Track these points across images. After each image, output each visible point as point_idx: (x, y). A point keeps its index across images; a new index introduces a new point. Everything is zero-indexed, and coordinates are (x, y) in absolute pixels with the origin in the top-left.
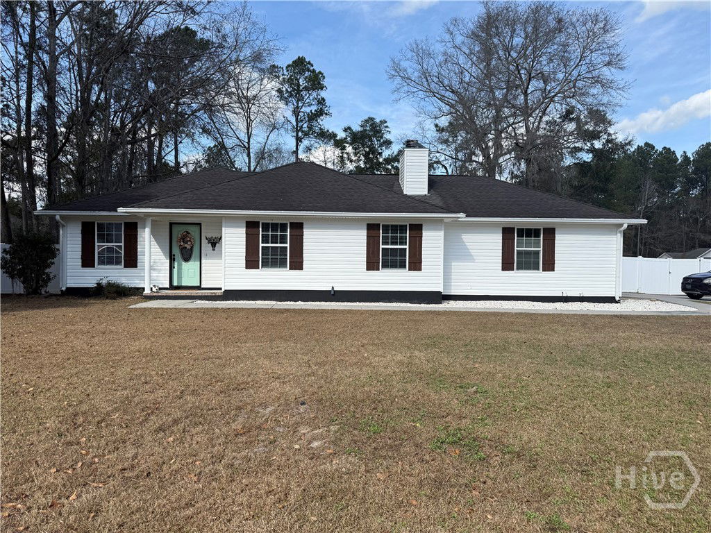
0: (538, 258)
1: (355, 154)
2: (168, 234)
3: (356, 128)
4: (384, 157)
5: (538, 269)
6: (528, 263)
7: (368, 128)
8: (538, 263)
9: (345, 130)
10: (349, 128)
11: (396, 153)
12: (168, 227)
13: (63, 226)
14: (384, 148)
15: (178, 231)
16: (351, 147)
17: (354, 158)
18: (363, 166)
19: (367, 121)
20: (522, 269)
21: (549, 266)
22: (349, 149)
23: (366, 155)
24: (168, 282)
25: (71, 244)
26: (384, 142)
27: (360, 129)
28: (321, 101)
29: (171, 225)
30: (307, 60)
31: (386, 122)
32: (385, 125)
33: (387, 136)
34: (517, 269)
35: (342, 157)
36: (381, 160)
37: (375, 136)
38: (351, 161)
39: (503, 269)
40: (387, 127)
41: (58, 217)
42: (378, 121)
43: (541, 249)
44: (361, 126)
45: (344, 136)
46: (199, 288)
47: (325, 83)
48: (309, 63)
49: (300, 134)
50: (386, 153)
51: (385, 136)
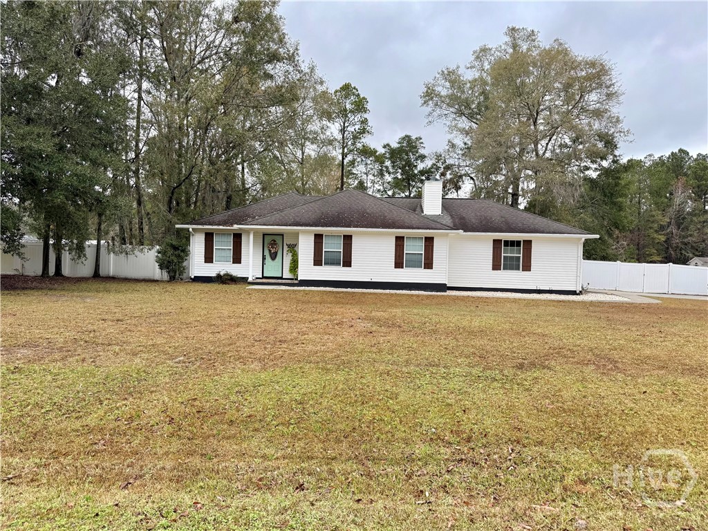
0: (519, 262)
1: (393, 167)
2: (262, 241)
3: (395, 145)
4: (419, 169)
5: (519, 269)
6: (512, 265)
7: (405, 145)
8: (519, 265)
9: (384, 147)
10: (388, 145)
11: (429, 166)
12: (262, 237)
13: (193, 235)
14: (419, 162)
15: (268, 239)
16: (390, 162)
17: (391, 170)
18: (400, 177)
19: (403, 139)
20: (507, 269)
21: (527, 267)
22: (388, 163)
23: (403, 168)
24: (261, 274)
25: (197, 246)
26: (419, 157)
27: (398, 146)
28: (364, 122)
29: (264, 235)
30: (353, 86)
31: (421, 139)
32: (421, 141)
33: (421, 151)
34: (504, 269)
35: (381, 170)
36: (416, 172)
37: (410, 151)
38: (389, 173)
39: (493, 269)
40: (422, 143)
41: (191, 230)
42: (414, 138)
43: (521, 255)
44: (399, 143)
45: (384, 152)
46: (281, 278)
47: (368, 106)
48: (355, 88)
49: (346, 150)
50: (421, 166)
51: (419, 151)
